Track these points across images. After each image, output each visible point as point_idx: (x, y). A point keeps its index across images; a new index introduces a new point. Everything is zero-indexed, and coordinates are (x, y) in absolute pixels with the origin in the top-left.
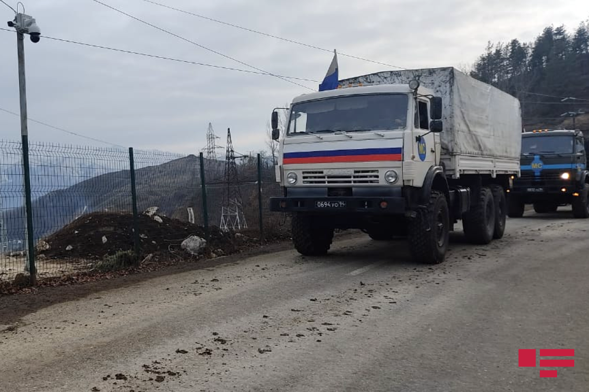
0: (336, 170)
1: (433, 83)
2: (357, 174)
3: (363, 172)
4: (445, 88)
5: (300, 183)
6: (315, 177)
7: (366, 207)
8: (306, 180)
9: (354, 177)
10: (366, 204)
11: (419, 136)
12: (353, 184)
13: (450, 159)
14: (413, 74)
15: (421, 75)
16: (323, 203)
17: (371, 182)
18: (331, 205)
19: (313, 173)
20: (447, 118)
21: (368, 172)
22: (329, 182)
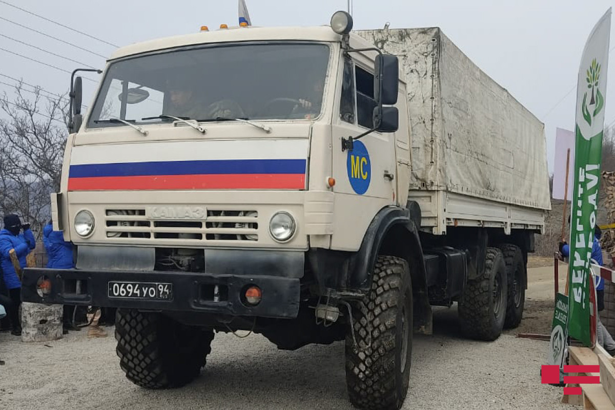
0: (171, 208)
1: (405, 56)
2: (213, 219)
3: (228, 213)
4: (424, 66)
5: (101, 234)
6: (132, 223)
7: (216, 299)
8: (112, 228)
9: (209, 225)
10: (216, 291)
11: (350, 138)
12: (204, 241)
13: (430, 197)
14: (374, 38)
15: (387, 40)
16: (125, 287)
17: (244, 237)
18: (142, 293)
19: (127, 212)
20: (426, 121)
21: (236, 213)
22: (159, 235)
